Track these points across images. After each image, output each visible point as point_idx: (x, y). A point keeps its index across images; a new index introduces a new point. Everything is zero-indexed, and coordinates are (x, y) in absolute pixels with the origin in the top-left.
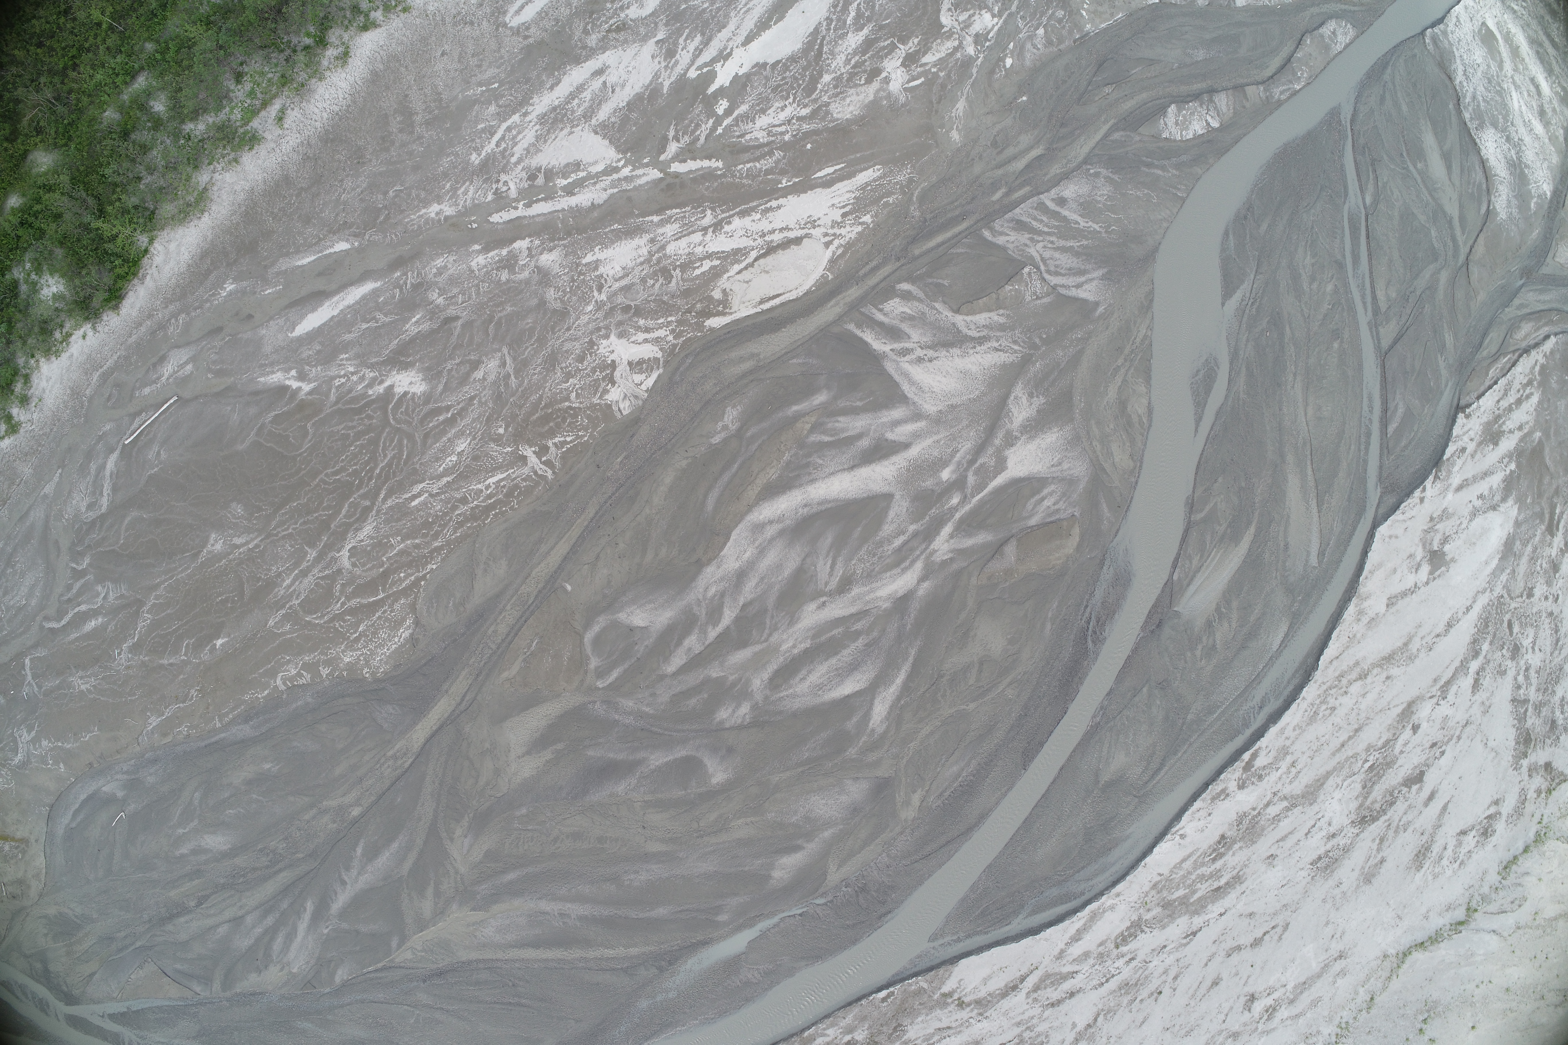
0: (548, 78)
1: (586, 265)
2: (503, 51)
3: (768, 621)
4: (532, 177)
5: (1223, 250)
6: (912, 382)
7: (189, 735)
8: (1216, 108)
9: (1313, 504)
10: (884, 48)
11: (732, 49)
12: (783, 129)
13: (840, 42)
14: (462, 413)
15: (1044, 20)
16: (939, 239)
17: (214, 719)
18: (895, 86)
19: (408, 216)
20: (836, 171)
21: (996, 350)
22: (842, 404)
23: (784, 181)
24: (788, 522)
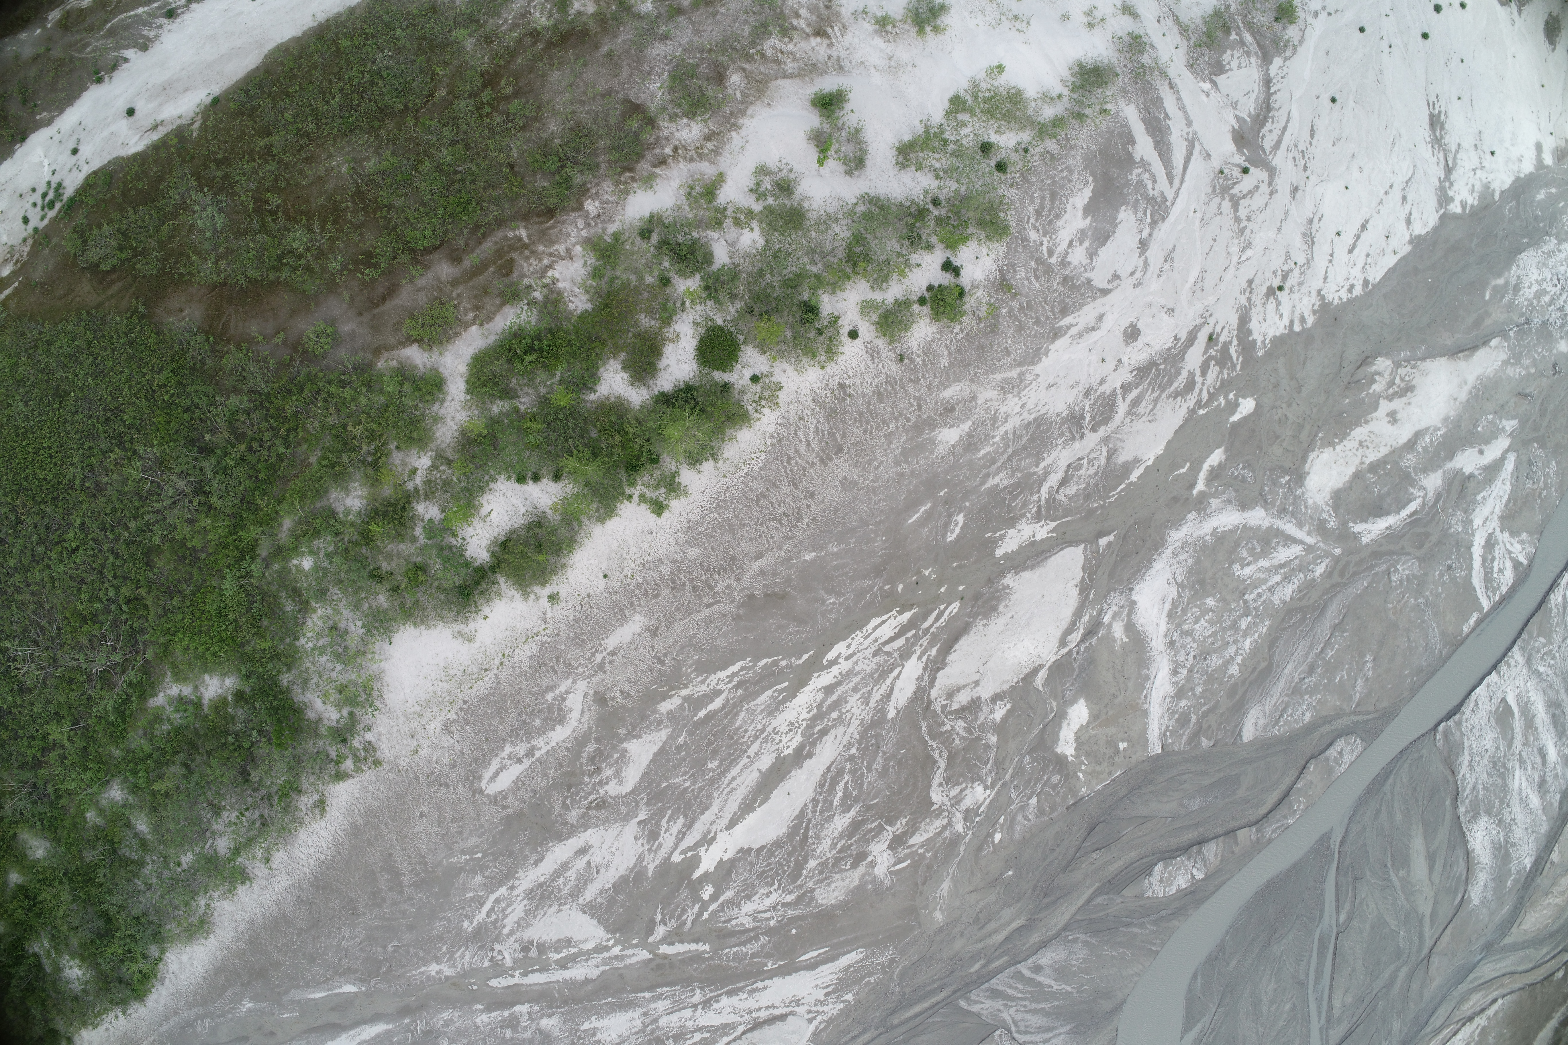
2: (482, 819)
4: (525, 949)
5: (1190, 990)
8: (1203, 859)
10: (871, 830)
11: (716, 833)
12: (768, 915)
13: (826, 825)
15: (1039, 786)
16: (917, 1009)
18: (880, 870)
19: (410, 971)
23: (769, 964)
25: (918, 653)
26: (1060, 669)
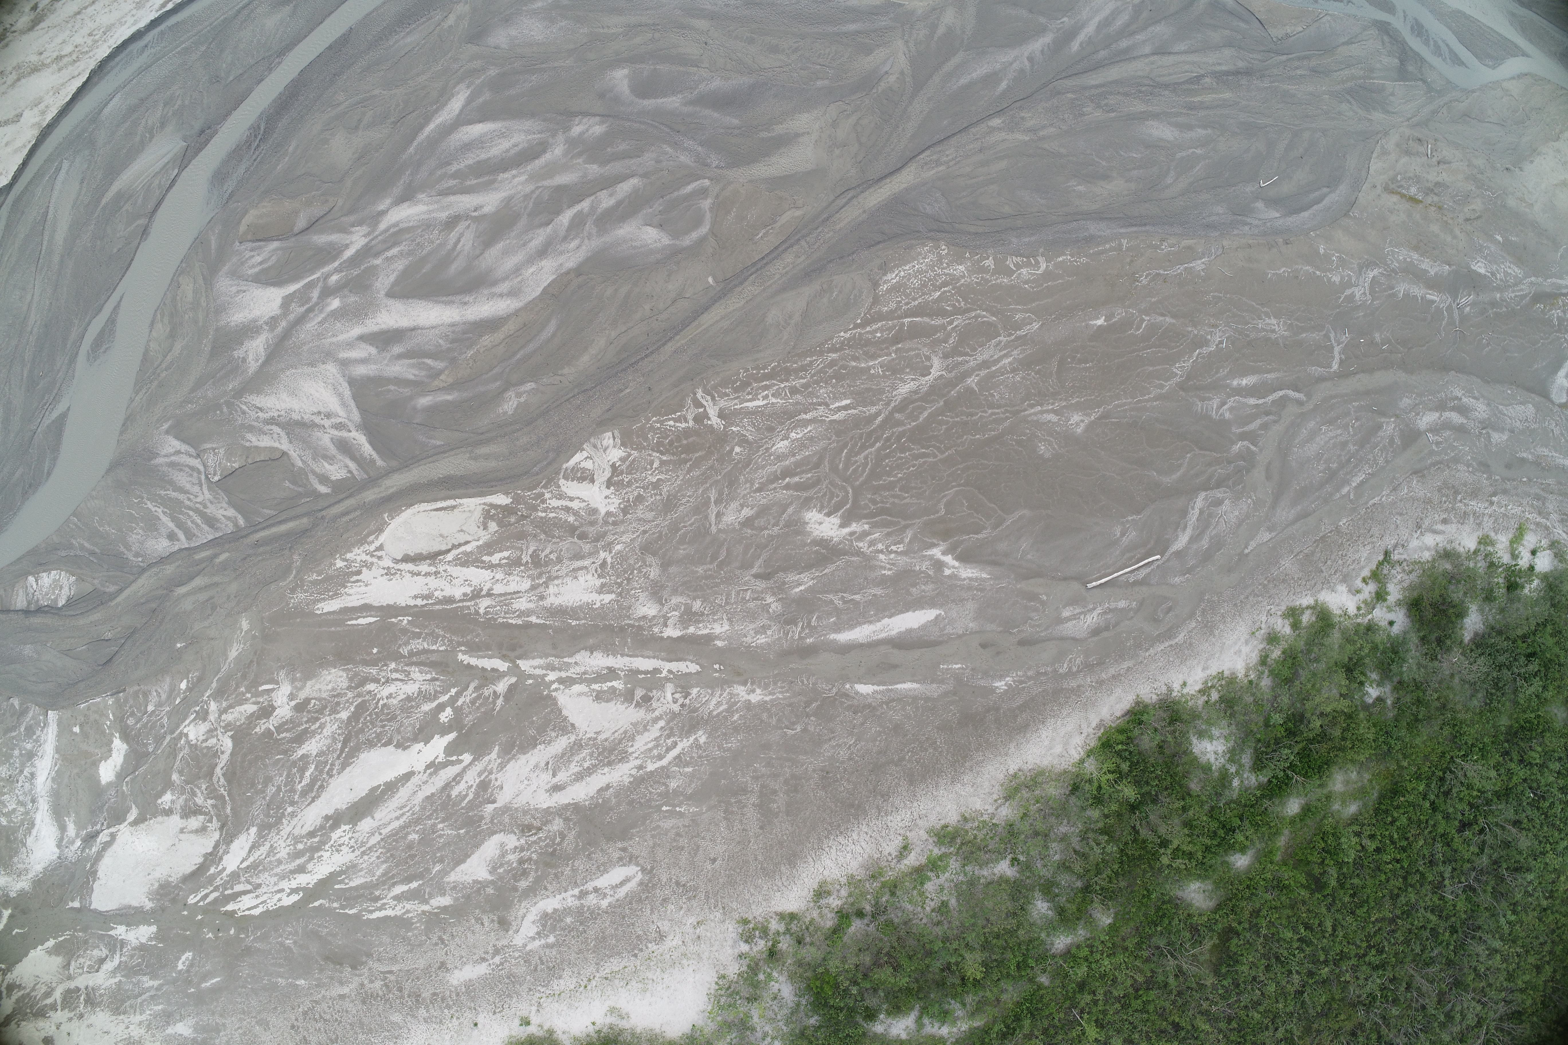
0: (609, 799)
1: (612, 592)
3: (531, 205)
4: (647, 699)
5: (55, 459)
6: (340, 396)
7: (1162, 240)
8: (27, 595)
9: (50, 215)
10: (287, 730)
14: (773, 478)
17: (1128, 249)
18: (286, 689)
20: (356, 619)
21: (261, 409)
22: (406, 391)
24: (486, 292)
25: (224, 874)
26: (118, 817)
